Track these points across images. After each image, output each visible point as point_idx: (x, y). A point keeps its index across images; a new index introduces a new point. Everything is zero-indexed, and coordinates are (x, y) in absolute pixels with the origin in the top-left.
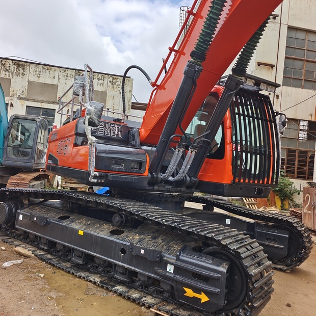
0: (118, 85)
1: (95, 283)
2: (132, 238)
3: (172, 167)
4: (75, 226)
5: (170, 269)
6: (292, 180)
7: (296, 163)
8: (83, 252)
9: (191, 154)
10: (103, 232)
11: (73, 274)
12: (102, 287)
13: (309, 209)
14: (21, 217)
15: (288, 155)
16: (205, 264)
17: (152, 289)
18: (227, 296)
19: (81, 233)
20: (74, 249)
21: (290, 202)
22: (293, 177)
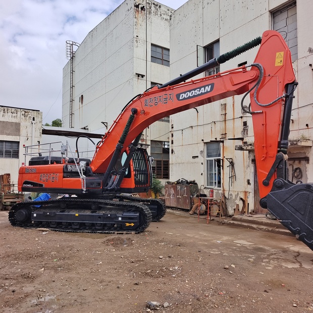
0: (30, 117)
1: (88, 232)
2: (101, 213)
3: (110, 183)
4: (72, 213)
5: (120, 219)
6: (160, 180)
7: (162, 168)
8: (78, 223)
9: (118, 177)
10: (88, 213)
11: (76, 232)
12: (92, 233)
13: (168, 196)
14: (35, 215)
15: (157, 164)
16: (132, 214)
17: (112, 228)
18: (140, 222)
19: (77, 215)
20: (73, 223)
21: (160, 194)
22: (161, 178)
